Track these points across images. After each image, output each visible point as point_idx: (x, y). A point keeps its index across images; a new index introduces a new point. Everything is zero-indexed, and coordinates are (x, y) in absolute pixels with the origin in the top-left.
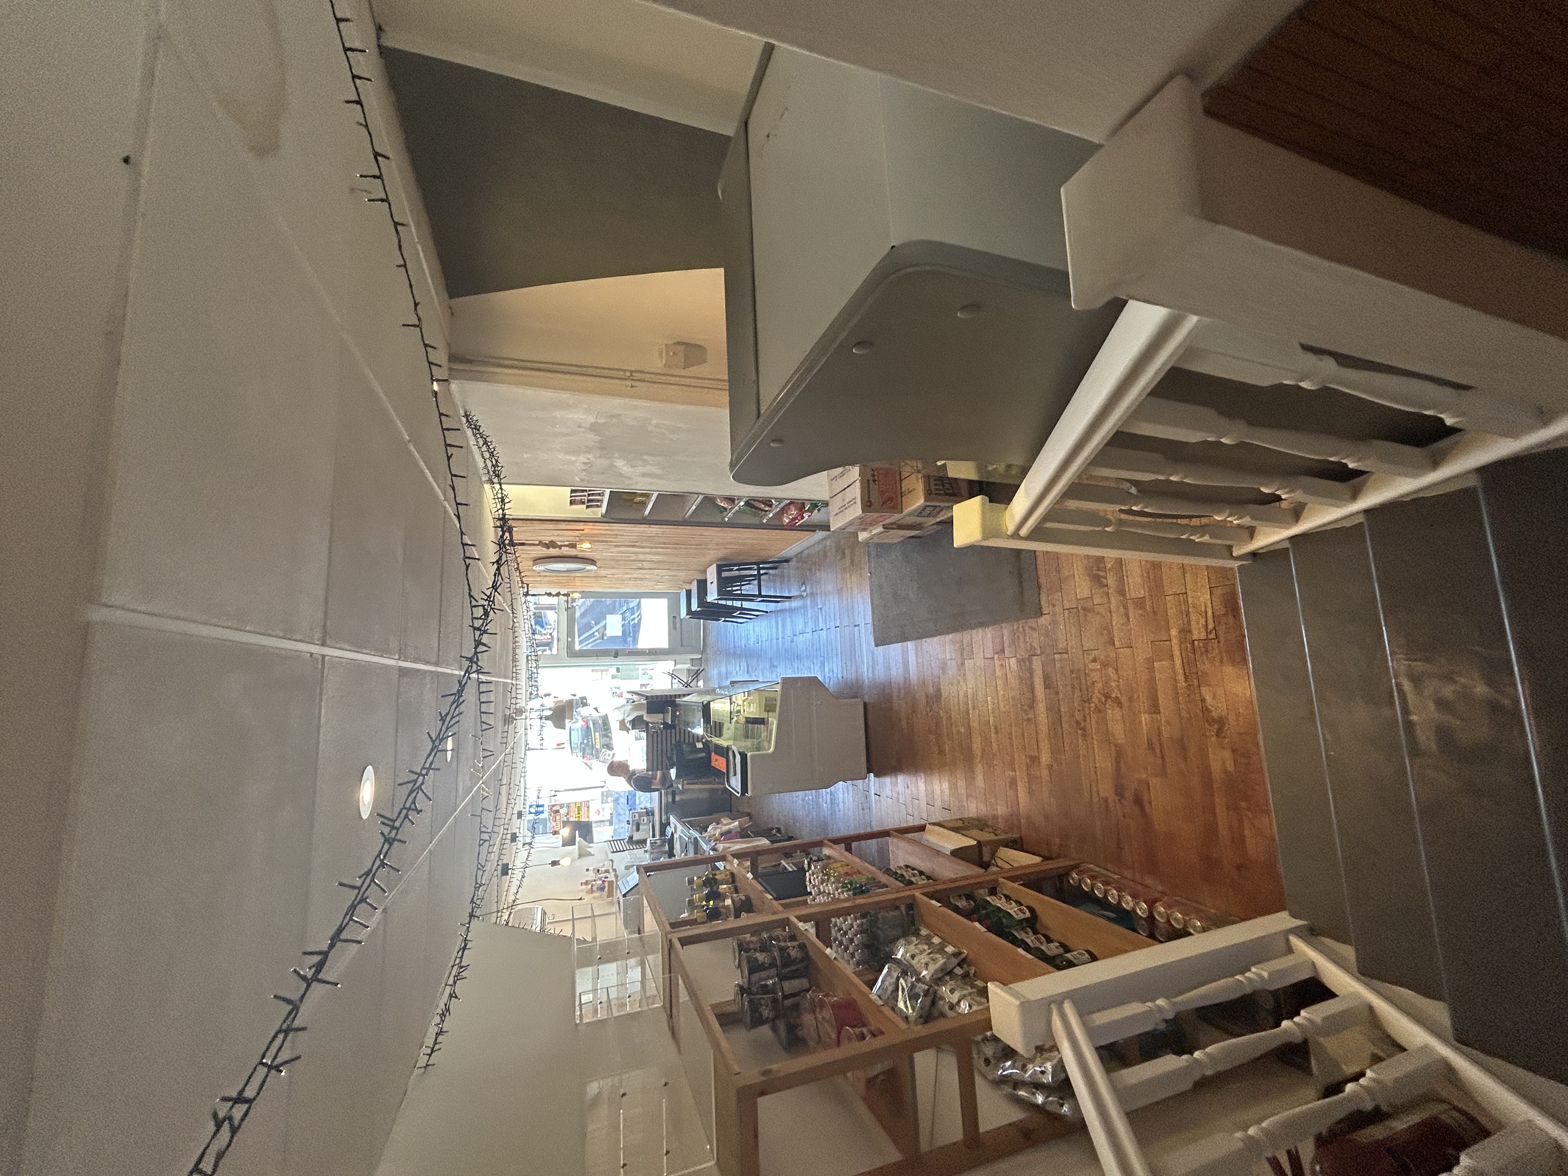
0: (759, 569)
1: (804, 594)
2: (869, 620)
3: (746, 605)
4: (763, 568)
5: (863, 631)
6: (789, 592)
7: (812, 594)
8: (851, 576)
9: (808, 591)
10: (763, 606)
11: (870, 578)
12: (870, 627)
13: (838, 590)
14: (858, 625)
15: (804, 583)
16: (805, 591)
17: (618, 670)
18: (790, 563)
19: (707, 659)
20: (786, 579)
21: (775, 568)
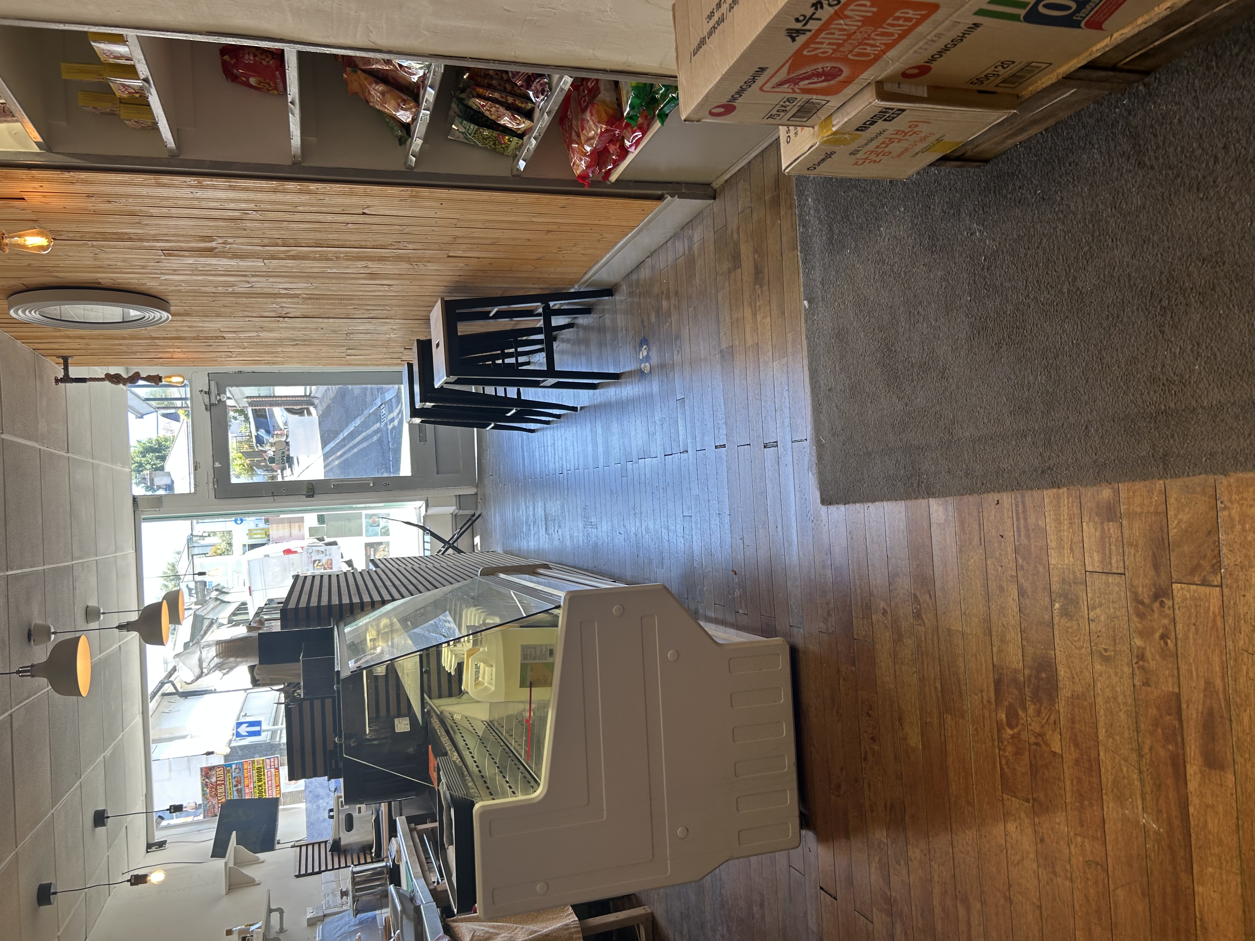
0: (548, 313)
1: (646, 367)
2: (806, 429)
3: (529, 394)
4: (560, 312)
5: (788, 459)
6: (616, 363)
7: (662, 366)
8: (754, 315)
9: (655, 360)
10: (567, 397)
11: (810, 314)
12: (808, 450)
13: (721, 351)
14: (775, 444)
15: (644, 341)
16: (647, 358)
17: (321, 519)
18: (618, 297)
19: (484, 495)
20: (609, 336)
21: (587, 311)
